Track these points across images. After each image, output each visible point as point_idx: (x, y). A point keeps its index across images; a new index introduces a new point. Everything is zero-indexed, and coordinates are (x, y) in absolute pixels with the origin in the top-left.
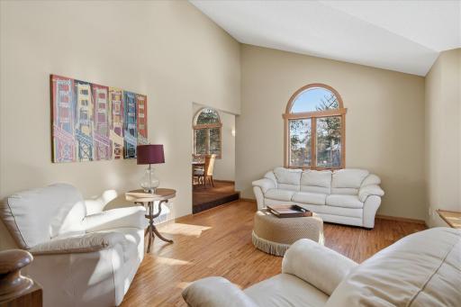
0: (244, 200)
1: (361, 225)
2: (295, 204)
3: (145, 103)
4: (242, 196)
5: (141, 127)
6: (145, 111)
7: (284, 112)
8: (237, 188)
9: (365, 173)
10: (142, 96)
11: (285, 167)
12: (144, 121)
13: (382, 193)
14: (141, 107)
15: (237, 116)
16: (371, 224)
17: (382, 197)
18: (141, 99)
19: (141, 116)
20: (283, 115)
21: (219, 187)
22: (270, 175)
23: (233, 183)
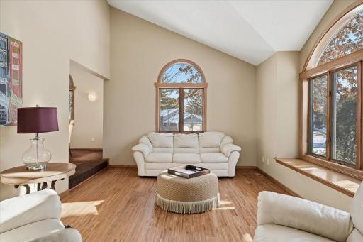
0: (114, 167)
1: (226, 175)
2: (188, 165)
3: (20, 51)
4: (111, 163)
5: (15, 82)
6: (19, 62)
7: (156, 81)
8: (105, 156)
9: (222, 135)
10: (17, 41)
11: (156, 132)
12: (19, 75)
13: (239, 149)
14: (15, 55)
15: (106, 80)
16: (232, 174)
17: (240, 152)
18: (15, 44)
19: (15, 67)
20: (155, 84)
21: (80, 156)
22: (144, 139)
23: (100, 151)
